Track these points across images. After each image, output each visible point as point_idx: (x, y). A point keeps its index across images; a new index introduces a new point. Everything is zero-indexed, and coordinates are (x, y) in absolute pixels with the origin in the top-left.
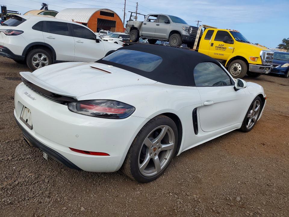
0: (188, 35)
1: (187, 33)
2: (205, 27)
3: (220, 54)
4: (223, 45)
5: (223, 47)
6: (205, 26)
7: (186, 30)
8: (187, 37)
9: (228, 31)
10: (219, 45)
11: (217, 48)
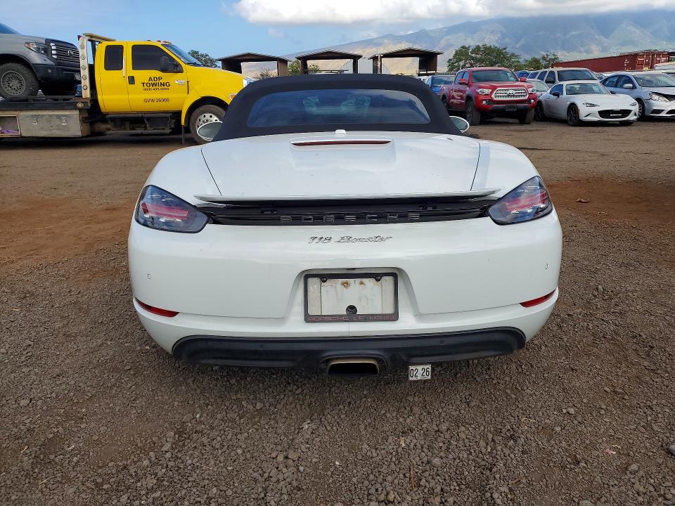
0: (49, 62)
1: (47, 59)
2: (94, 39)
3: (159, 100)
4: (160, 78)
5: (162, 81)
6: (91, 36)
7: (38, 50)
8: (49, 68)
9: (159, 45)
10: (150, 79)
11: (146, 87)
